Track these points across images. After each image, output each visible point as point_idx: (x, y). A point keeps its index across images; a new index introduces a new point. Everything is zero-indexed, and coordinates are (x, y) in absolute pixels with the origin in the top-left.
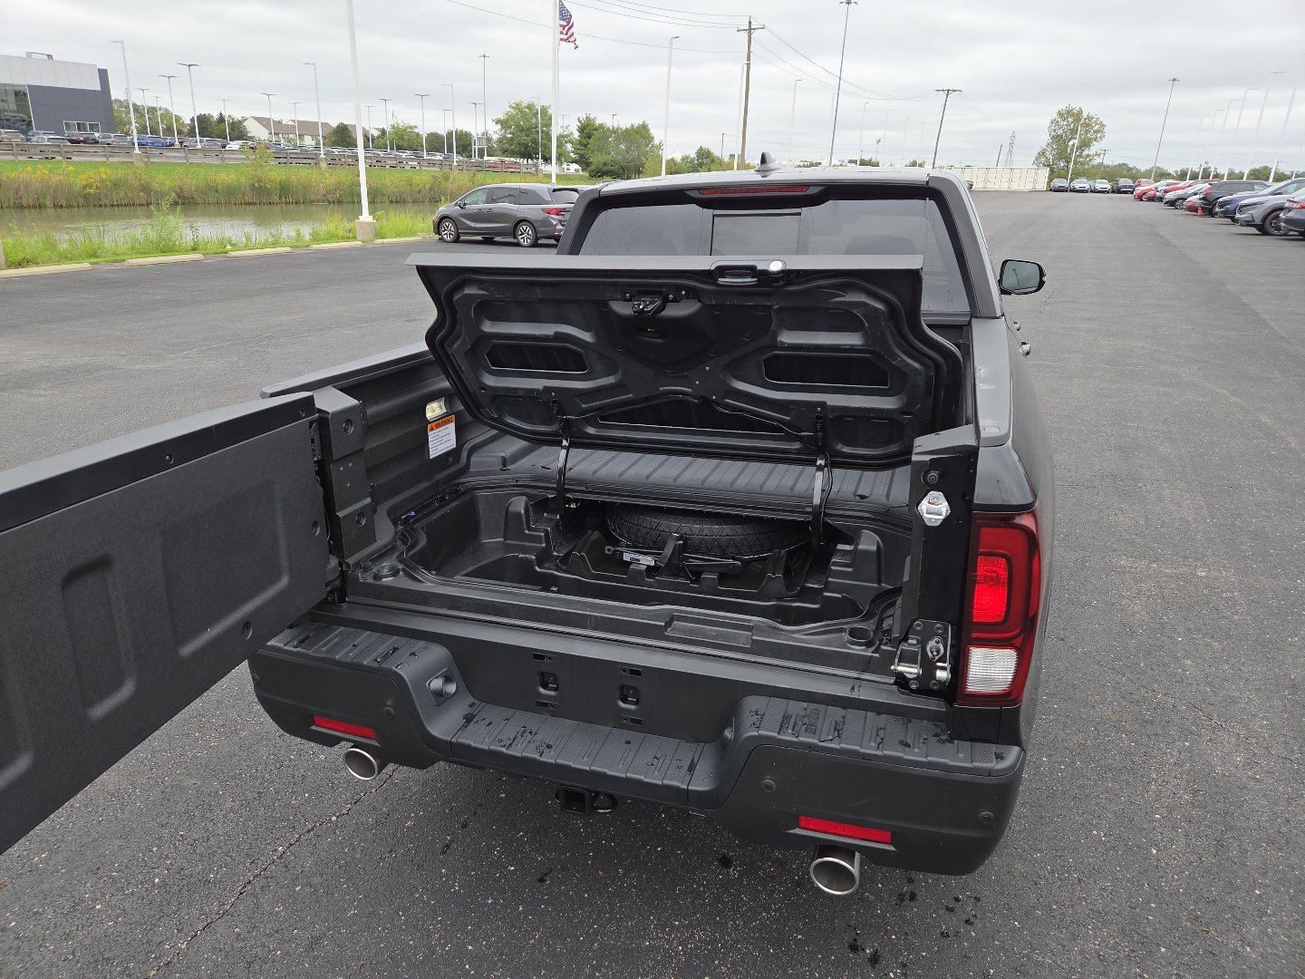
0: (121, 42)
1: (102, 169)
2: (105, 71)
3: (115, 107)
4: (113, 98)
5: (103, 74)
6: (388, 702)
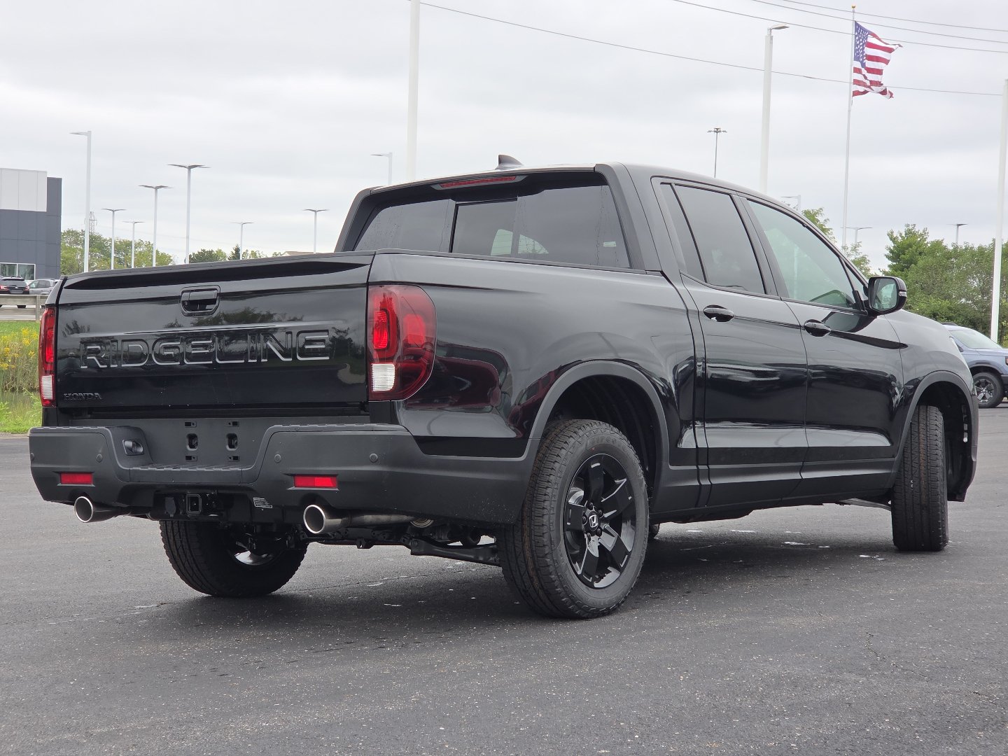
0: (89, 134)
1: (25, 331)
2: (58, 181)
3: (66, 242)
4: (64, 229)
5: (54, 186)
6: (100, 451)
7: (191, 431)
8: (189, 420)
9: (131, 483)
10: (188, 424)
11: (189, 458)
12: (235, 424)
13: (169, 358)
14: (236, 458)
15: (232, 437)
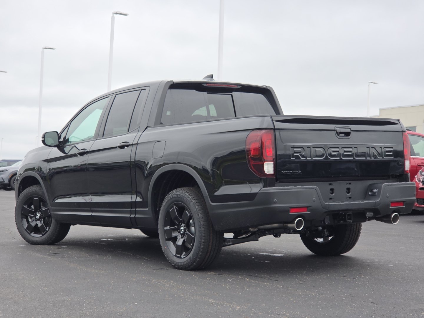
6: (314, 197)
7: (331, 187)
8: (330, 182)
9: (328, 210)
10: (330, 184)
11: (331, 199)
12: (350, 184)
13: (335, 156)
14: (350, 198)
15: (348, 190)
